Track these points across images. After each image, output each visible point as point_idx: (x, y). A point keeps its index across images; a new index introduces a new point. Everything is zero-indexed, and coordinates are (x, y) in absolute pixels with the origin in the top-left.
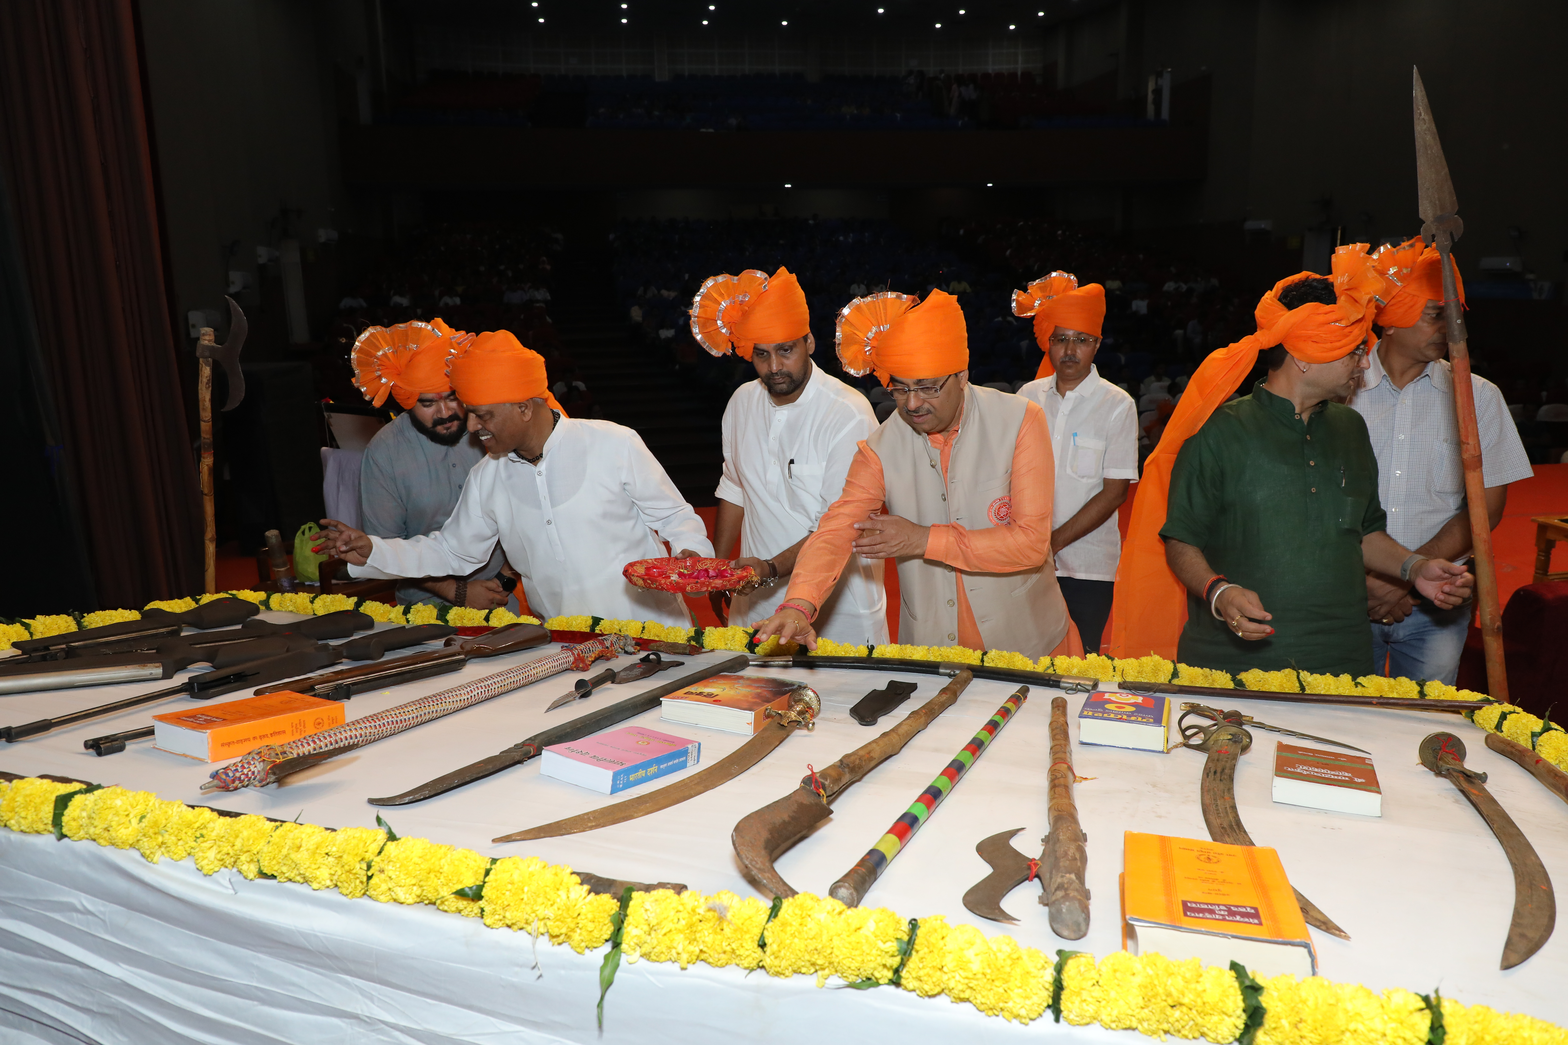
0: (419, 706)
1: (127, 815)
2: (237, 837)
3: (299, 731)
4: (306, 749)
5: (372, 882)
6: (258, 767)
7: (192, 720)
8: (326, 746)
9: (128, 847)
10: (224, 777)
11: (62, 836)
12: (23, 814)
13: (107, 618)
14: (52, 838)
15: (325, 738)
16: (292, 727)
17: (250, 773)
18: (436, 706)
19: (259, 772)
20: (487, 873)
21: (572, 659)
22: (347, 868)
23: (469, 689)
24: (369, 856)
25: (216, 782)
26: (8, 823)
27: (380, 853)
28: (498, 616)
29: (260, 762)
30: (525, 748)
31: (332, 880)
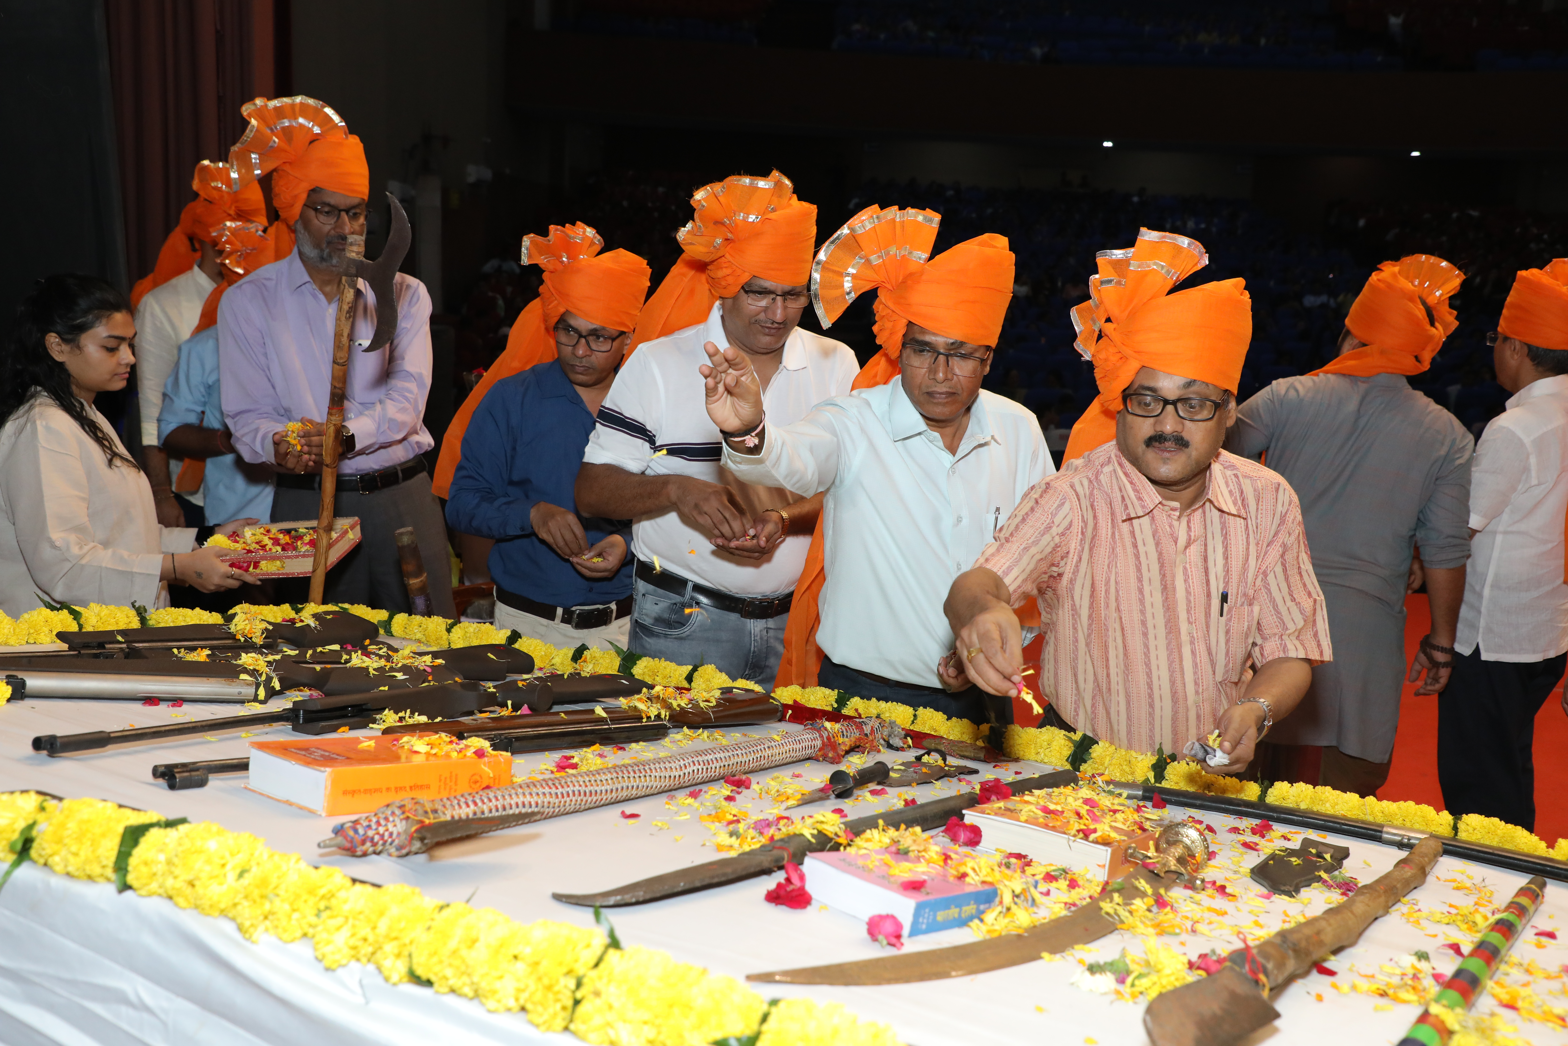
0: (615, 775)
1: (223, 865)
2: (382, 914)
3: (448, 787)
4: (464, 812)
5: (581, 1009)
6: (399, 826)
7: (303, 753)
8: (491, 811)
9: (216, 914)
10: (351, 833)
11: (125, 887)
12: (74, 849)
13: (180, 618)
14: (112, 889)
15: (490, 800)
16: (440, 781)
17: (387, 834)
18: (637, 779)
19: (399, 834)
20: (765, 1018)
21: (819, 743)
22: (546, 981)
23: (682, 763)
24: (581, 969)
25: (340, 840)
26: (50, 861)
27: (596, 965)
28: (706, 676)
29: (401, 820)
30: (776, 852)
31: (517, 1000)
